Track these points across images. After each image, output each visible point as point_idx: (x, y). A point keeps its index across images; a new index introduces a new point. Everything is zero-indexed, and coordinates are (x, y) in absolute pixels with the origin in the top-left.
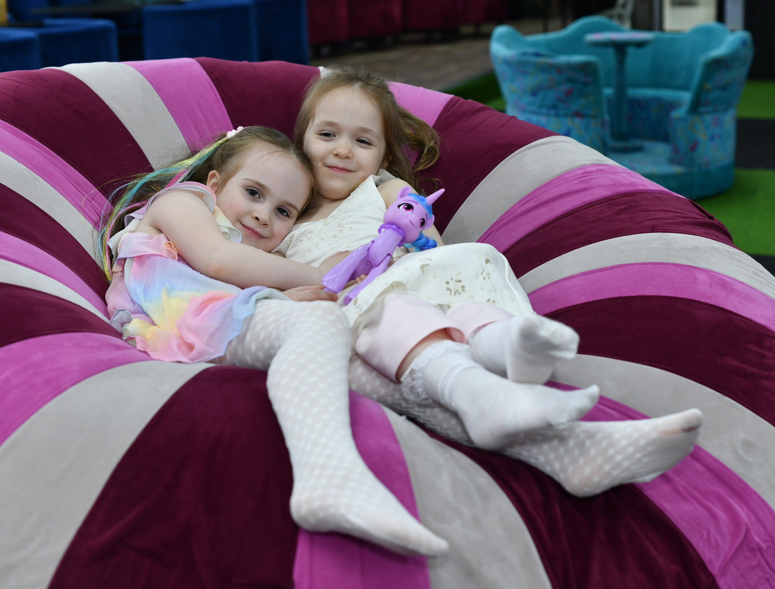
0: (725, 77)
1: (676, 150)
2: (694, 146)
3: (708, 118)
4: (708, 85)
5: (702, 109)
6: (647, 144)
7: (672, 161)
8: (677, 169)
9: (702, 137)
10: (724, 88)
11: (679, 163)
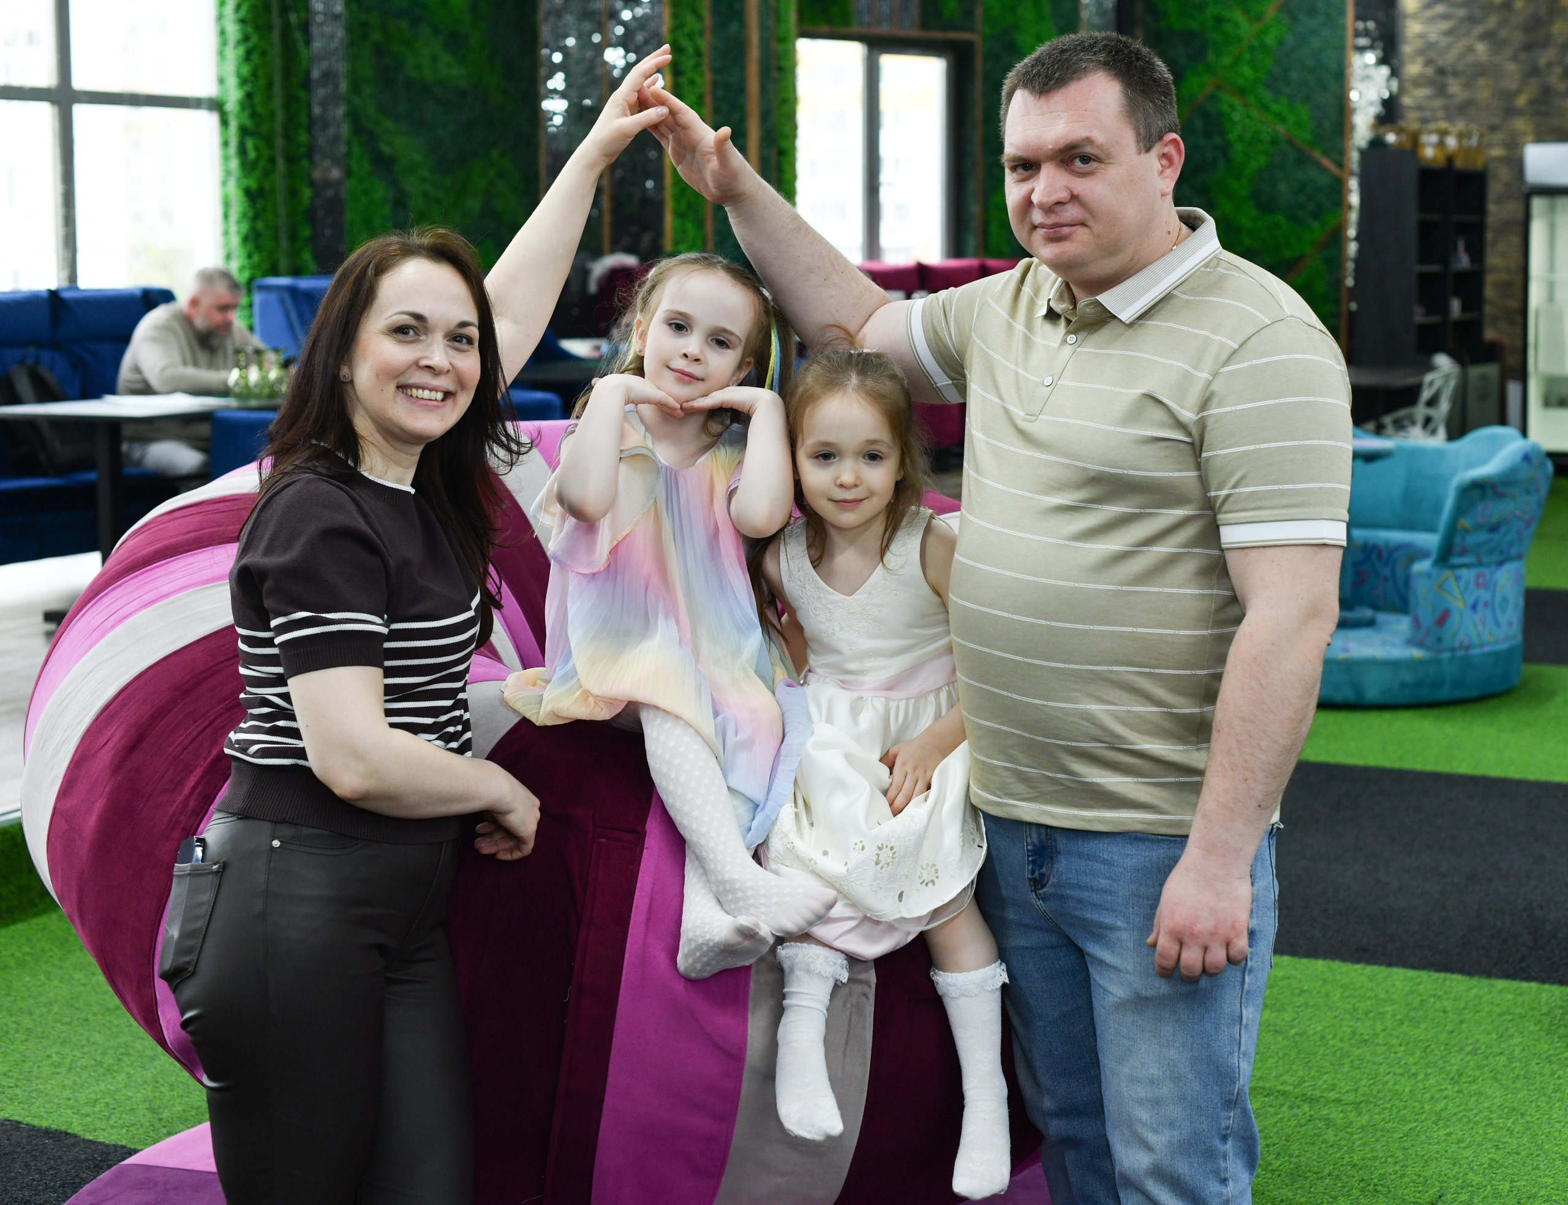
0: (1495, 510)
1: (1417, 624)
2: (1443, 618)
3: (1467, 574)
4: (1465, 522)
5: (1456, 560)
6: (1381, 617)
7: (1411, 642)
8: (1417, 653)
9: (1458, 604)
10: (1494, 529)
11: (1420, 645)
